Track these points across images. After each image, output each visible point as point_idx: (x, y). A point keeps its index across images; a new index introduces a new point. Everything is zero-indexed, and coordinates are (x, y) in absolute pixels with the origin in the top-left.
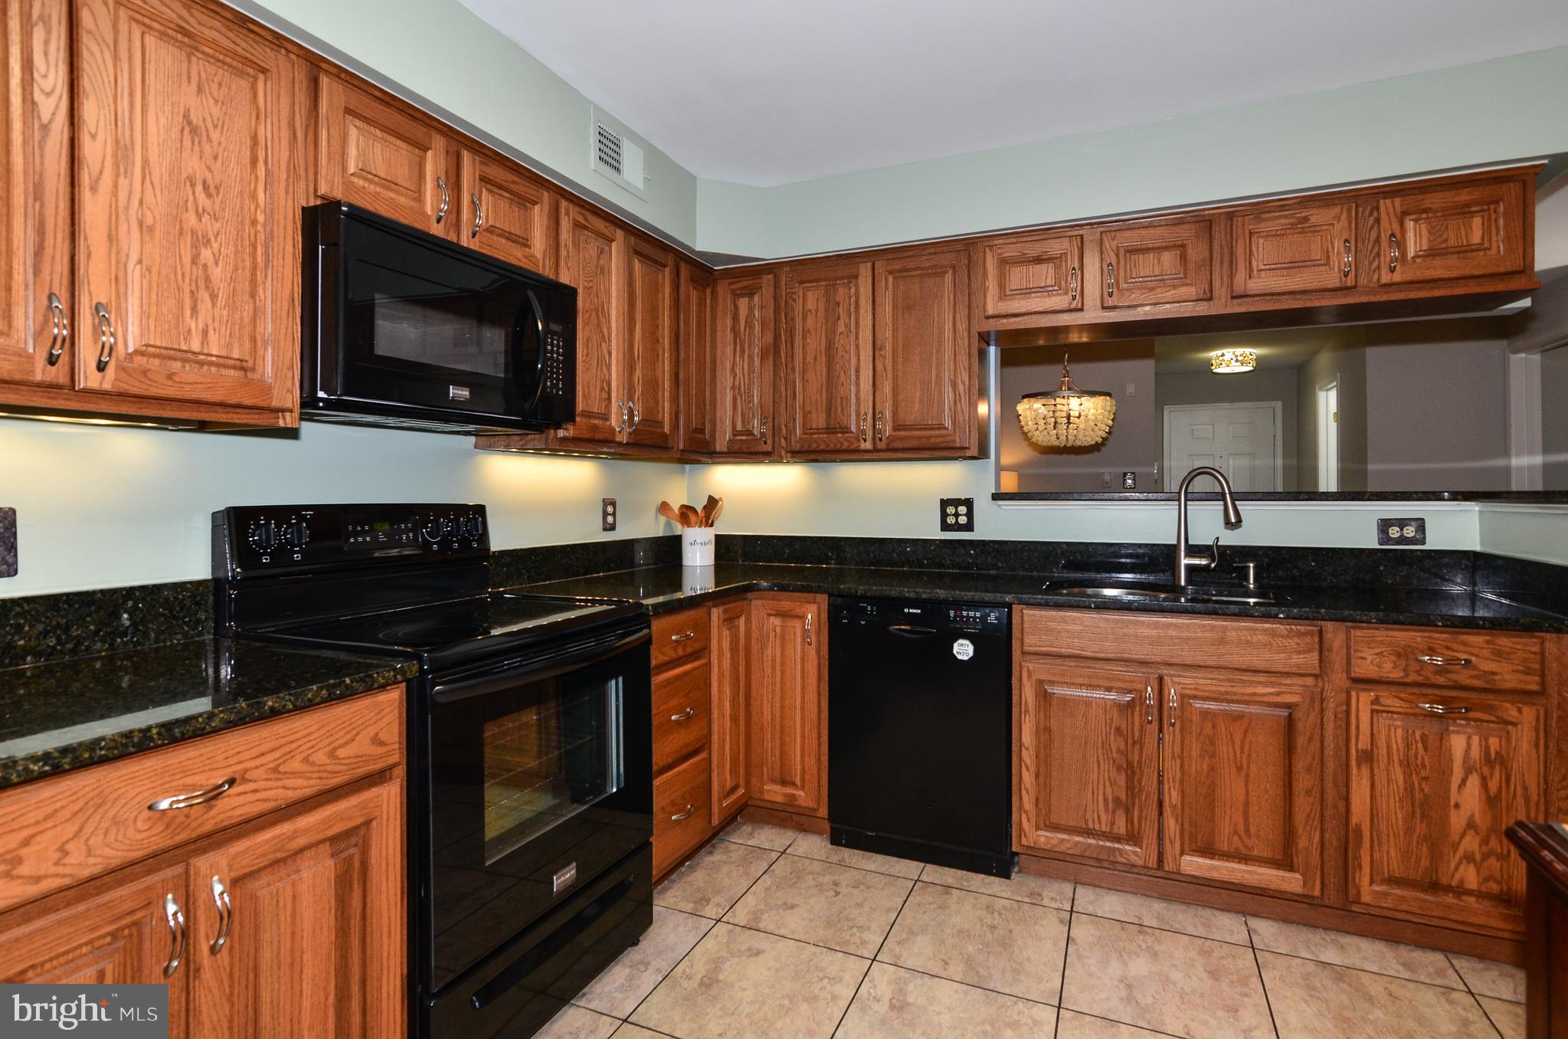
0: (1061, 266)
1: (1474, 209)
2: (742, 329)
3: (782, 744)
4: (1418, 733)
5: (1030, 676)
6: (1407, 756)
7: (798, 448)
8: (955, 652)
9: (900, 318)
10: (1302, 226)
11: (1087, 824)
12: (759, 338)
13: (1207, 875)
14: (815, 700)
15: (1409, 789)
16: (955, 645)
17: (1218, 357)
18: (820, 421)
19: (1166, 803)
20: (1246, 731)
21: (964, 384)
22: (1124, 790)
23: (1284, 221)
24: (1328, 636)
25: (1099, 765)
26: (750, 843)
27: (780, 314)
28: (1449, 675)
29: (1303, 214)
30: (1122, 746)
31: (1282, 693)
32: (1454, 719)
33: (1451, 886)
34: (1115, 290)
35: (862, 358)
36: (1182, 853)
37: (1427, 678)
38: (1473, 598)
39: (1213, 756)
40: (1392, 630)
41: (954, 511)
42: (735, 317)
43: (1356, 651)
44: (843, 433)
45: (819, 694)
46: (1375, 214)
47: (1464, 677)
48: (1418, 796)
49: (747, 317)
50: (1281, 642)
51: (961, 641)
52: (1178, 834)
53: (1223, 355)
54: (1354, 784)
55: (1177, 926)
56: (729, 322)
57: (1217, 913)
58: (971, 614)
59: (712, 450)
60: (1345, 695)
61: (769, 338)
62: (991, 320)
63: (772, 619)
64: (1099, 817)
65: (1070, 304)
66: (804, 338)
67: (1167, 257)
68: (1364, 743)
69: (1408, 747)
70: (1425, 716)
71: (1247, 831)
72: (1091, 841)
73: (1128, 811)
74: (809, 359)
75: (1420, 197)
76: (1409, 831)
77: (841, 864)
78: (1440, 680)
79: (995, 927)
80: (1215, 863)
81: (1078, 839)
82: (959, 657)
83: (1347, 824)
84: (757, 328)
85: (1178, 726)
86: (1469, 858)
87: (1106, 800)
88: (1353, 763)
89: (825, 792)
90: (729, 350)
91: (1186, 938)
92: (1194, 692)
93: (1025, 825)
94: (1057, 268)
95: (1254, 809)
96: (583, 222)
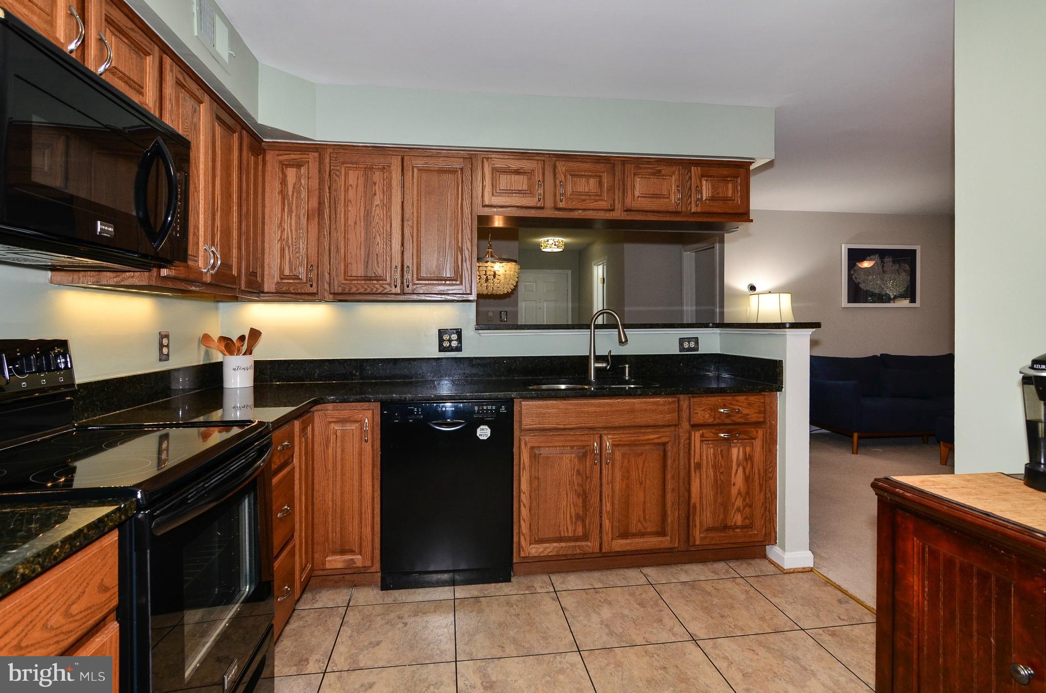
0: (531, 178)
1: (729, 179)
2: (290, 193)
3: (343, 522)
4: (719, 450)
5: (526, 445)
6: (714, 463)
7: (340, 291)
8: (478, 435)
9: (423, 199)
10: (658, 173)
11: (560, 534)
12: (305, 202)
13: (625, 549)
14: (370, 484)
15: (716, 480)
16: (478, 430)
17: (545, 242)
18: (360, 271)
19: (604, 512)
20: (644, 461)
21: (468, 250)
22: (581, 508)
23: (650, 171)
24: (681, 403)
25: (567, 495)
26: (316, 606)
27: (324, 185)
28: (731, 418)
29: (659, 168)
30: (580, 482)
31: (662, 437)
32: (733, 440)
33: (731, 526)
34: (564, 198)
35: (393, 225)
36: (612, 539)
37: (723, 421)
38: (718, 378)
39: (628, 478)
40: (709, 396)
41: (448, 338)
42: (284, 182)
43: (694, 410)
44: (378, 280)
45: (373, 478)
46: (689, 174)
47: (737, 419)
48: (719, 482)
49: (294, 184)
50: (661, 408)
51: (482, 427)
52: (610, 528)
53: (548, 241)
54: (693, 483)
55: (611, 583)
56: (277, 185)
57: (626, 570)
58: (489, 407)
59: (262, 290)
60: (688, 434)
61: (314, 203)
62: (486, 208)
63: (333, 425)
64: (567, 528)
65: (537, 204)
66: (346, 206)
67: (592, 181)
68: (697, 459)
69: (715, 458)
70: (722, 440)
71: (645, 518)
72: (563, 544)
73: (584, 522)
74: (351, 222)
75: (708, 169)
76: (715, 501)
77: (395, 602)
78: (728, 421)
79: (518, 615)
80: (628, 541)
81: (555, 544)
82: (481, 438)
83: (689, 504)
84: (304, 194)
85: (610, 465)
86: (738, 510)
87: (571, 517)
88: (692, 470)
89: (377, 552)
90: (277, 209)
91: (618, 589)
92: (619, 443)
93: (523, 543)
94: (530, 179)
95: (648, 505)
96: (183, 81)
